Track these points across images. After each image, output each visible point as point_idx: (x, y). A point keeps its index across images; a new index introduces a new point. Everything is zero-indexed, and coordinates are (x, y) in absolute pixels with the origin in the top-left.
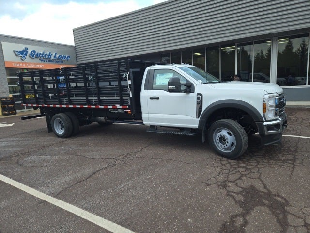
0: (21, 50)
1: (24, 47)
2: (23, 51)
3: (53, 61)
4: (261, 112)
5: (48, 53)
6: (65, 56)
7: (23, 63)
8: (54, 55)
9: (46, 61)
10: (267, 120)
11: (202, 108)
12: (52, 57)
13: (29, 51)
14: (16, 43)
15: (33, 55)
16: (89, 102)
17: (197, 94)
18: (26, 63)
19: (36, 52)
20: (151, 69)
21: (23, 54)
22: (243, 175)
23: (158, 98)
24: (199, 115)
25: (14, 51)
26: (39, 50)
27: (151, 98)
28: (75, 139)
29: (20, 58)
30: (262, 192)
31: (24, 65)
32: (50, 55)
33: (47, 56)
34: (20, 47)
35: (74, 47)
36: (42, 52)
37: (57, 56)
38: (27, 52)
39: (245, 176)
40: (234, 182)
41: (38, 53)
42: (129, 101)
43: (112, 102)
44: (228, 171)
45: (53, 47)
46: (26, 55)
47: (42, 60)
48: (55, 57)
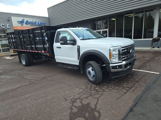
0: (21, 21)
1: (22, 19)
2: (22, 21)
3: (37, 26)
4: (108, 58)
5: (35, 22)
6: (43, 23)
7: (22, 27)
8: (38, 22)
9: (34, 26)
10: (112, 63)
11: (80, 54)
12: (37, 24)
13: (25, 21)
14: (18, 17)
15: (27, 23)
16: (32, 49)
17: (78, 46)
18: (24, 27)
19: (29, 21)
20: (59, 31)
21: (22, 22)
22: (91, 95)
23: (60, 48)
24: (79, 58)
25: (17, 21)
26: (30, 20)
27: (57, 47)
28: (31, 67)
29: (21, 24)
30: (91, 108)
31: (23, 28)
32: (35, 23)
33: (34, 23)
34: (20, 19)
35: (48, 18)
36: (31, 21)
37: (39, 23)
38: (24, 22)
39: (91, 96)
40: (82, 99)
41: (29, 22)
42: (47, 49)
43: (40, 49)
44: (85, 92)
45: (37, 18)
46: (23, 23)
47: (32, 25)
48: (38, 24)
